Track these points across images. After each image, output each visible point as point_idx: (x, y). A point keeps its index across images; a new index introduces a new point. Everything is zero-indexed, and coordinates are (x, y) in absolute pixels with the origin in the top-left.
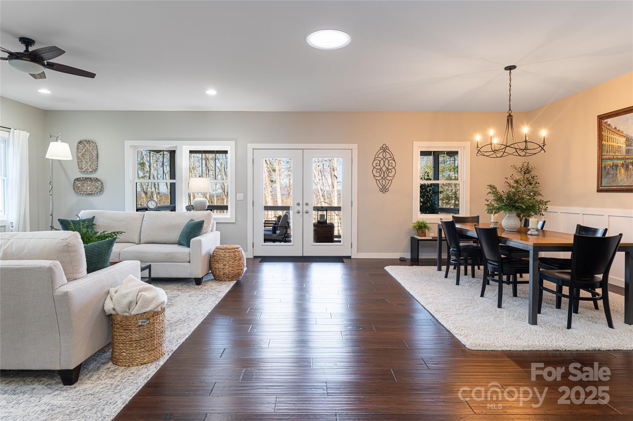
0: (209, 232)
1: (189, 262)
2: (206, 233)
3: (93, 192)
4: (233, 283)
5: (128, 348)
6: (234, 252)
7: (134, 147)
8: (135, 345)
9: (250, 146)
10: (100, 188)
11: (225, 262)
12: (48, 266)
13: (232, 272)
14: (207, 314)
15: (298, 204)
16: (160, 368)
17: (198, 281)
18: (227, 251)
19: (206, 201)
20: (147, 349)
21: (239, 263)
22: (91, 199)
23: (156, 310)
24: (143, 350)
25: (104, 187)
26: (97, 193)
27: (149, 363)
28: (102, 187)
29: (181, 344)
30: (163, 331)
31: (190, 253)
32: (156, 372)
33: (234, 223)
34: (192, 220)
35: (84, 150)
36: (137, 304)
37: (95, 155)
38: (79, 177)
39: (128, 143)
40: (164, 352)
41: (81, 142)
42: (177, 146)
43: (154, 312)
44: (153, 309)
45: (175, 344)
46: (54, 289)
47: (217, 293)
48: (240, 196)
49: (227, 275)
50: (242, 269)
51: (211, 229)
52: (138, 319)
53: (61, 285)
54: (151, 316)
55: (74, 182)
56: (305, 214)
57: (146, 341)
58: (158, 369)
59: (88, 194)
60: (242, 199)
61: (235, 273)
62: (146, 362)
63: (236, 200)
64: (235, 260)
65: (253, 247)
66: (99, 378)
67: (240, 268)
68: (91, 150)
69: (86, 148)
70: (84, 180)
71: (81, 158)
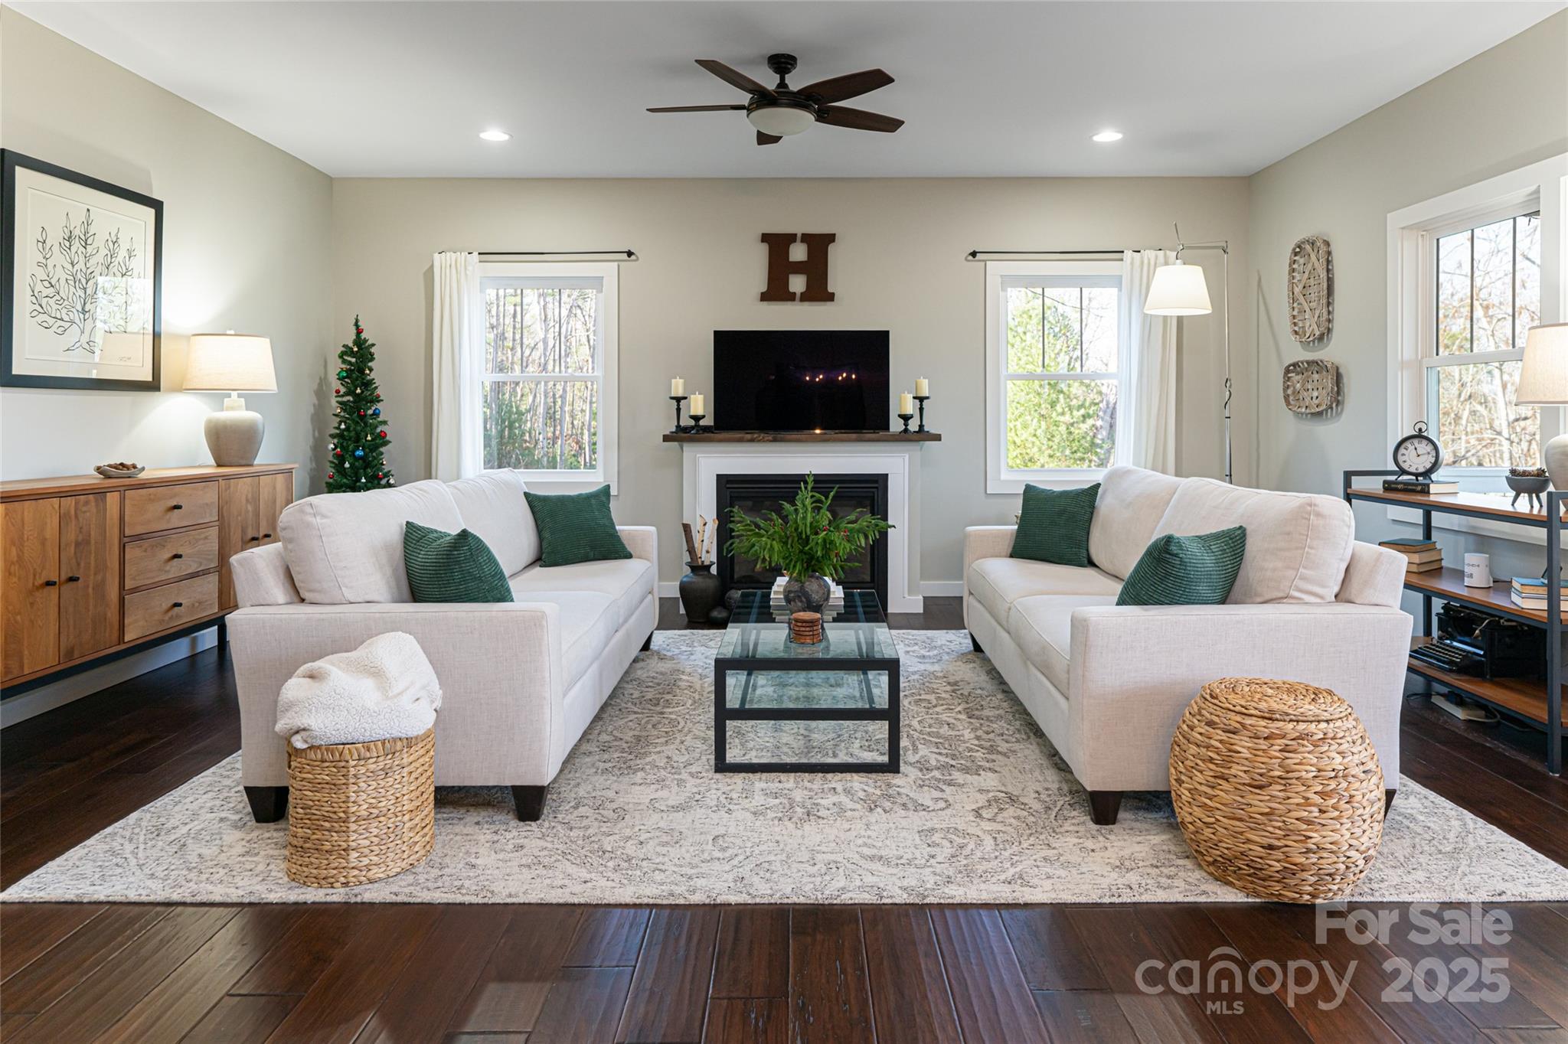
1: (1069, 704)
3: (1324, 408)
10: (1335, 391)
22: (1321, 429)
25: (1345, 389)
26: (1332, 409)
28: (1340, 389)
31: (1070, 667)
35: (1306, 275)
38: (1295, 360)
39: (1395, 219)
41: (1298, 246)
42: (1539, 189)
55: (1287, 378)
59: (1314, 414)
68: (1320, 269)
69: (1310, 265)
70: (1306, 369)
71: (1302, 299)
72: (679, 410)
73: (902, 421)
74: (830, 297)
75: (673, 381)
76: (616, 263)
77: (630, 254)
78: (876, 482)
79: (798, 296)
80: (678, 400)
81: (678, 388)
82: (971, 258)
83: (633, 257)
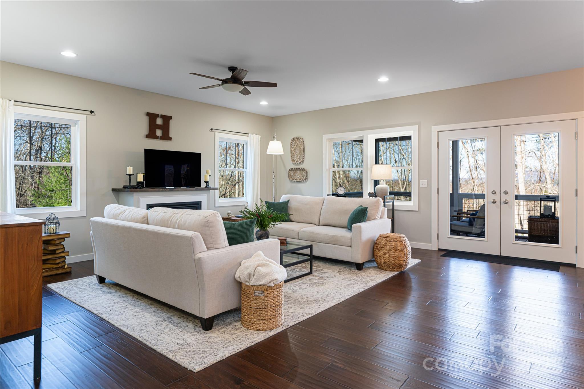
0: (377, 218)
1: (351, 247)
2: (374, 219)
3: (301, 180)
4: (393, 273)
5: (249, 313)
6: (395, 242)
7: (330, 140)
8: (253, 312)
9: (435, 129)
10: (305, 176)
11: (386, 251)
12: (190, 236)
13: (393, 262)
14: (344, 299)
15: (494, 193)
16: (268, 338)
17: (359, 267)
18: (388, 239)
19: (387, 187)
20: (262, 318)
21: (401, 254)
22: (300, 185)
23: (269, 285)
24: (259, 317)
25: (308, 175)
26: (304, 180)
27: (263, 330)
28: (307, 176)
29: (300, 321)
30: (278, 306)
31: (351, 238)
32: (262, 340)
33: (417, 211)
34: (361, 206)
35: (295, 146)
36: (254, 276)
37: (302, 149)
38: (292, 168)
39: (325, 137)
40: (279, 325)
41: (293, 139)
42: (363, 136)
43: (267, 286)
44: (266, 284)
45: (294, 320)
46: (195, 253)
47: (370, 281)
48: (424, 183)
49: (387, 265)
50: (404, 261)
51: (380, 217)
52: (255, 290)
53: (201, 251)
54: (265, 289)
55: (289, 172)
56: (503, 205)
57: (261, 310)
58: (266, 338)
59: (298, 181)
60: (426, 186)
61: (396, 264)
62: (261, 329)
63: (419, 187)
64: (396, 250)
65: (438, 239)
66: (224, 332)
67: (401, 259)
68: (300, 145)
69: (296, 144)
70: (295, 170)
71: (294, 152)
72: (130, 179)
73: (205, 184)
74: (170, 139)
75: (128, 168)
76: (86, 116)
77: (92, 112)
78: (198, 204)
79: (159, 137)
80: (130, 175)
81: (130, 170)
82: (211, 130)
83: (93, 114)
